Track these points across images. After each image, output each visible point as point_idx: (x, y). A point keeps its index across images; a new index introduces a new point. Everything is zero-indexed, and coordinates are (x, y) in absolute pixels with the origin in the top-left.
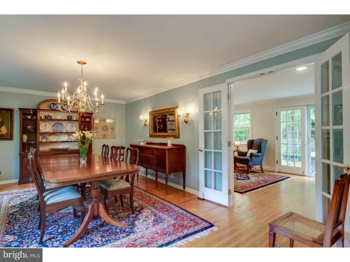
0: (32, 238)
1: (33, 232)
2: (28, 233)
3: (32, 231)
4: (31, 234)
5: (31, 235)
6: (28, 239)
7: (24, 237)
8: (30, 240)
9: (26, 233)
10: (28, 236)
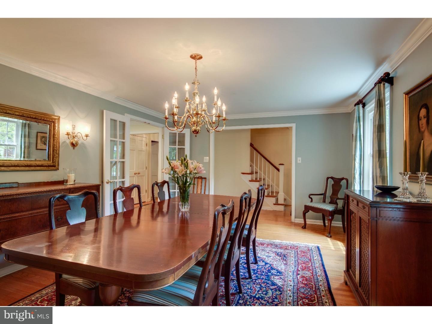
0: (260, 271)
1: (257, 276)
2: (261, 278)
3: (257, 278)
4: (259, 276)
5: (260, 274)
6: (263, 272)
7: (266, 276)
8: (262, 270)
9: (263, 279)
10: (262, 275)
